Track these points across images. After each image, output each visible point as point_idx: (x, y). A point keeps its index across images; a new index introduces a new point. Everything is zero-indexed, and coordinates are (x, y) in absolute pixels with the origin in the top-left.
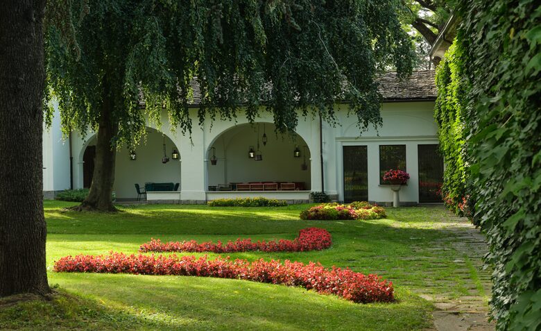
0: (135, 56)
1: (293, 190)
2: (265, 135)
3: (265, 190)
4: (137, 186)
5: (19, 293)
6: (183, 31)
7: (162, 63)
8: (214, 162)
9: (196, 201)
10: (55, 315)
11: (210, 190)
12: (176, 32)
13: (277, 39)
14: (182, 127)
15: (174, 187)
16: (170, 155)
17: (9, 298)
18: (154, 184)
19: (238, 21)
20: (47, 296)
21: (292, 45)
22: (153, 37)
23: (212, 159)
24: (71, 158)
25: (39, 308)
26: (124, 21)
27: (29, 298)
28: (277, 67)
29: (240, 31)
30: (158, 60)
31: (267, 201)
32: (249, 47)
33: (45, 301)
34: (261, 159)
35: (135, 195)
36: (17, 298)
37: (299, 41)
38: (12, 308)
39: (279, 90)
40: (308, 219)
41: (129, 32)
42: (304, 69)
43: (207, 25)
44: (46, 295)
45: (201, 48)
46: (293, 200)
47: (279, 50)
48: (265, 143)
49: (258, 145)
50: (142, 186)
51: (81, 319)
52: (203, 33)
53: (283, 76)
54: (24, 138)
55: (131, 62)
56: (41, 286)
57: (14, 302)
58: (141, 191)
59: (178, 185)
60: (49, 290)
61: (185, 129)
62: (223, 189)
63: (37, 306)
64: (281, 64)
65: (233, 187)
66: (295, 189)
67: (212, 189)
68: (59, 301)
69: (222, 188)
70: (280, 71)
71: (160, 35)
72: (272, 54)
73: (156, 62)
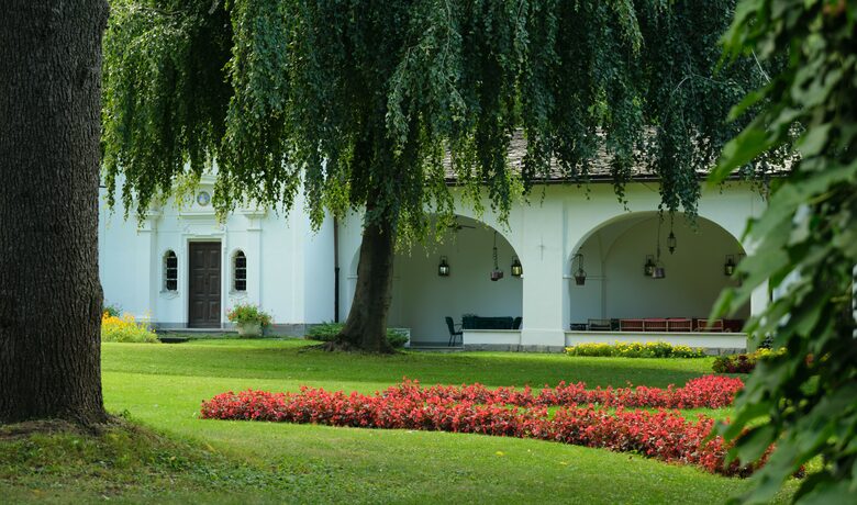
0: (408, 68)
1: (720, 331)
2: (672, 236)
3: (670, 330)
4: (450, 321)
5: (40, 418)
6: (495, 24)
7: (452, 78)
8: (580, 280)
9: (548, 347)
10: (97, 461)
11: (573, 329)
12: (481, 25)
13: (668, 42)
14: (491, 197)
15: (514, 324)
16: (508, 268)
17: (18, 426)
18: (475, 317)
19: (595, 7)
20: (94, 428)
21: (696, 52)
22: (441, 35)
23: (578, 275)
24: (337, 270)
25: (67, 446)
26: (395, 10)
27: (55, 429)
28: (667, 92)
29: (598, 25)
30: (446, 74)
31: (670, 349)
32: (615, 55)
33: (87, 436)
34: (663, 277)
35: (445, 336)
36: (34, 427)
37: (707, 46)
38: (17, 443)
39: (668, 133)
40: (727, 371)
41: (402, 29)
42: (716, 97)
43: (537, 14)
44: (91, 425)
45: (523, 52)
46: (719, 350)
47: (672, 63)
48: (672, 249)
49: (659, 251)
50: (458, 321)
51: (147, 471)
52: (527, 27)
53: (677, 107)
54: (58, 124)
55: (399, 79)
56: (85, 408)
57: (25, 432)
58: (456, 330)
59: (519, 320)
60: (104, 417)
61: (496, 201)
62: (595, 328)
63: (66, 442)
64: (674, 87)
65: (615, 326)
66: (724, 330)
67: (577, 327)
68: (114, 436)
69: (593, 325)
70: (672, 98)
71: (453, 31)
72: (660, 70)
73: (442, 77)
